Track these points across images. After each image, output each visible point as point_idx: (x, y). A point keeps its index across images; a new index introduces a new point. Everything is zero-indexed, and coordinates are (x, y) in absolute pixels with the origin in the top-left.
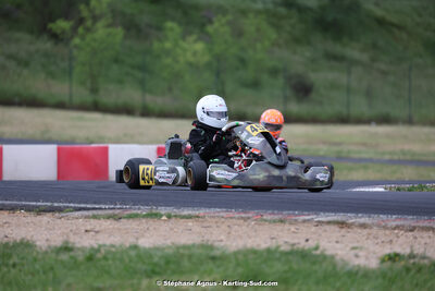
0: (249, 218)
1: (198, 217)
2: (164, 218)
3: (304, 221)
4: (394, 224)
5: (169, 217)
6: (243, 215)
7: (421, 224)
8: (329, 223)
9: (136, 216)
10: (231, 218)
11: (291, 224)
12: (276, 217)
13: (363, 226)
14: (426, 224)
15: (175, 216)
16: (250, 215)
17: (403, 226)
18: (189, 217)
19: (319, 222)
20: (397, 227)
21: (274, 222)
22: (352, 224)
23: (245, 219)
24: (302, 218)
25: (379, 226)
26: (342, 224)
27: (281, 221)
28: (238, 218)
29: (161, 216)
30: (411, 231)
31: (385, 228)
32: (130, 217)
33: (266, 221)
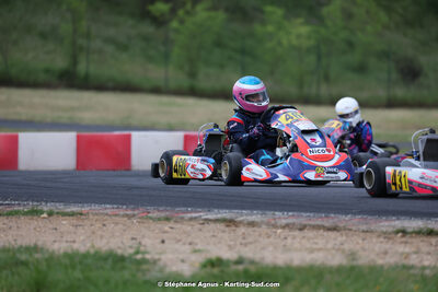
0: (134, 215)
1: (81, 214)
2: (45, 215)
3: (191, 219)
4: (284, 222)
5: (50, 214)
6: (129, 212)
7: (312, 223)
8: (216, 221)
9: (17, 213)
10: (116, 215)
11: (176, 222)
12: (163, 215)
13: (252, 224)
14: (319, 222)
15: (58, 213)
16: (136, 212)
17: (294, 224)
18: (72, 214)
19: (206, 220)
20: (286, 226)
21: (159, 219)
22: (241, 222)
23: (130, 217)
24: (189, 215)
25: (268, 224)
26: (230, 222)
27: (168, 219)
28: (123, 216)
29: (42, 212)
30: (301, 229)
31: (275, 226)
32: (9, 214)
33: (151, 218)
